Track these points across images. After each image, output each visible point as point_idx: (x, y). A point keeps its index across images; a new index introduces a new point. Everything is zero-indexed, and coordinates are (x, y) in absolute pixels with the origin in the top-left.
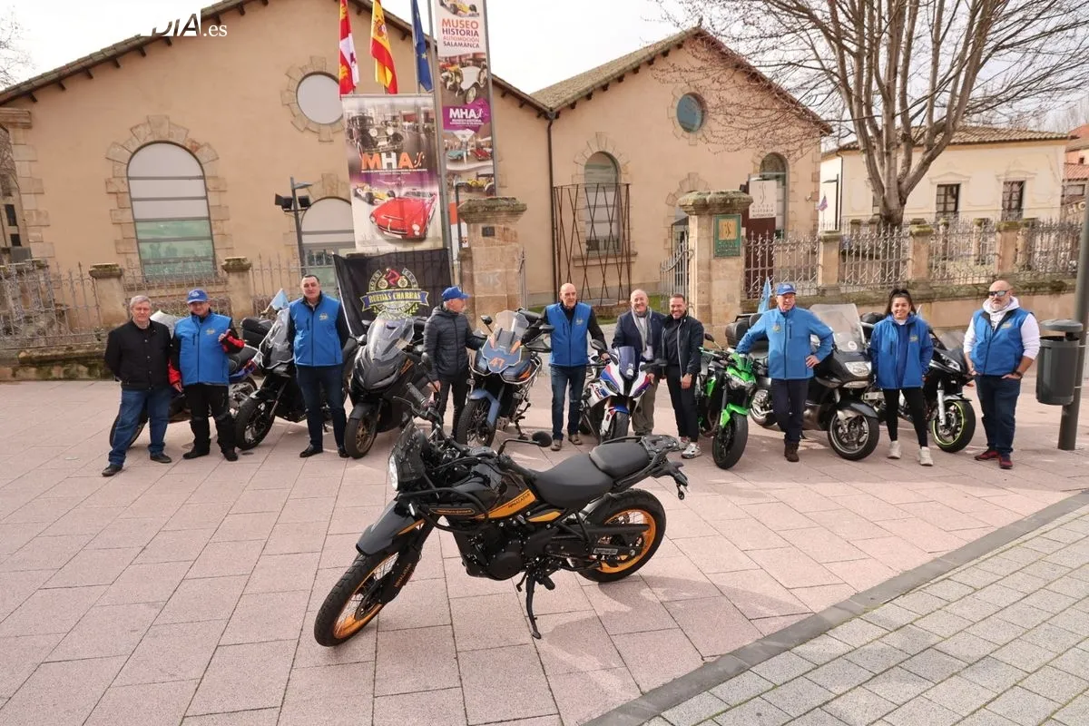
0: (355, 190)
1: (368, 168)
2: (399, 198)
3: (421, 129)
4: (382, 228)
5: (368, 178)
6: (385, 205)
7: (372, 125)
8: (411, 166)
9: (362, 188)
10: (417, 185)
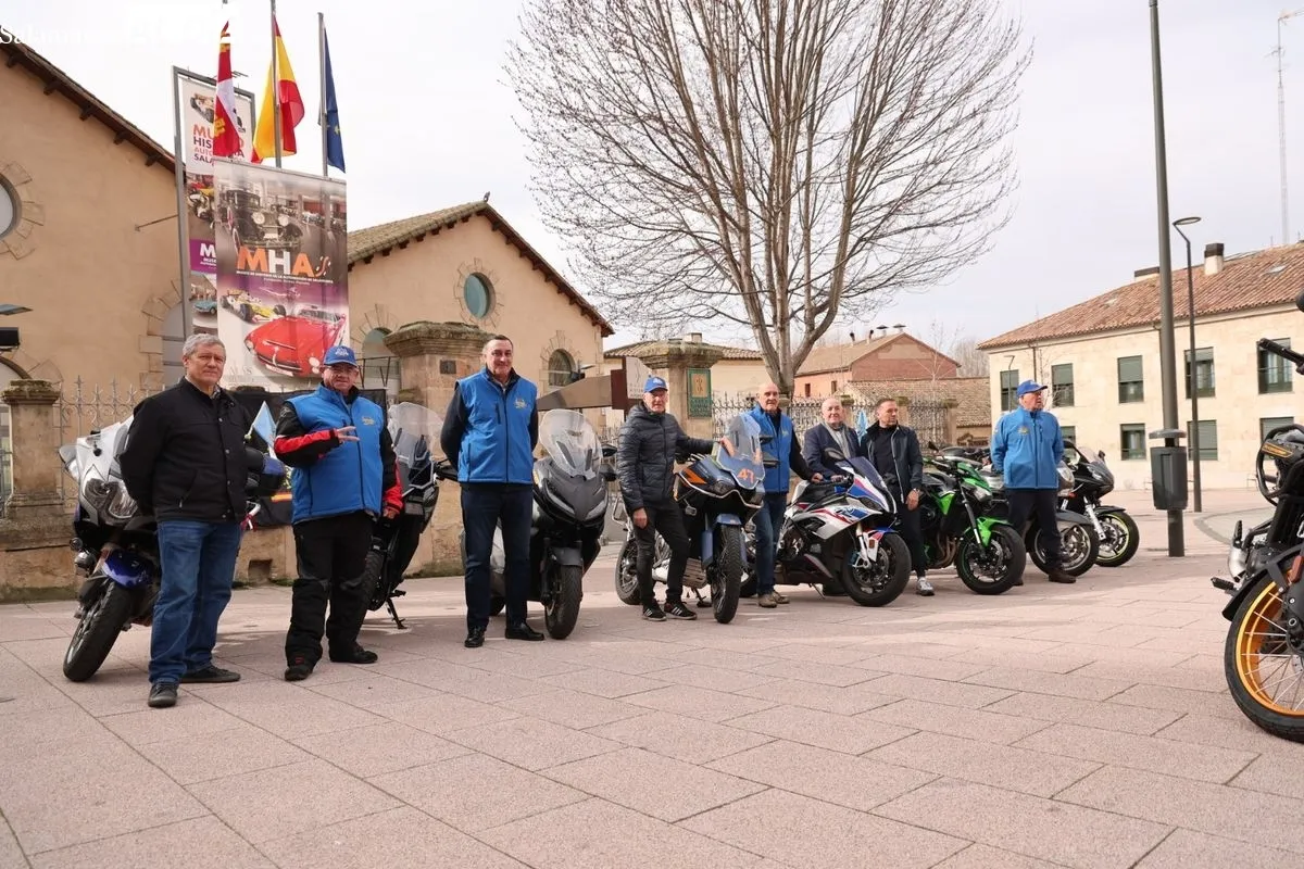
0: (225, 298)
1: (247, 268)
2: (290, 317)
3: (327, 225)
4: (263, 359)
5: (244, 283)
6: (270, 324)
7: (258, 208)
8: (311, 274)
9: (236, 296)
10: (316, 301)
